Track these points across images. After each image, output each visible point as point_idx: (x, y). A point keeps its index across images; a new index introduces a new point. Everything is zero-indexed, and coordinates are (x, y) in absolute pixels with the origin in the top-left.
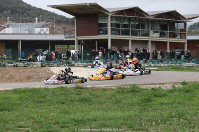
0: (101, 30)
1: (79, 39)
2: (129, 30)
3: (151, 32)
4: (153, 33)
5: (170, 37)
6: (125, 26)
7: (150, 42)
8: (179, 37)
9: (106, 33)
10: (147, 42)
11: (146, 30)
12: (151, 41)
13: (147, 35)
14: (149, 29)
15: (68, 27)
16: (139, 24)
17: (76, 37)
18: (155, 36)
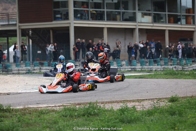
0: (58, 12)
1: (23, 27)
2: (104, 11)
3: (139, 15)
4: (143, 17)
5: (169, 22)
6: (97, 5)
7: (137, 31)
8: (183, 21)
9: (66, 17)
10: (132, 31)
11: (131, 11)
12: (139, 29)
13: (133, 19)
14: (134, 9)
15: (12, 7)
16: (119, 2)
17: (18, 24)
18: (145, 21)
